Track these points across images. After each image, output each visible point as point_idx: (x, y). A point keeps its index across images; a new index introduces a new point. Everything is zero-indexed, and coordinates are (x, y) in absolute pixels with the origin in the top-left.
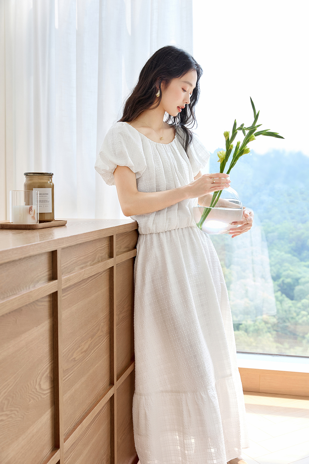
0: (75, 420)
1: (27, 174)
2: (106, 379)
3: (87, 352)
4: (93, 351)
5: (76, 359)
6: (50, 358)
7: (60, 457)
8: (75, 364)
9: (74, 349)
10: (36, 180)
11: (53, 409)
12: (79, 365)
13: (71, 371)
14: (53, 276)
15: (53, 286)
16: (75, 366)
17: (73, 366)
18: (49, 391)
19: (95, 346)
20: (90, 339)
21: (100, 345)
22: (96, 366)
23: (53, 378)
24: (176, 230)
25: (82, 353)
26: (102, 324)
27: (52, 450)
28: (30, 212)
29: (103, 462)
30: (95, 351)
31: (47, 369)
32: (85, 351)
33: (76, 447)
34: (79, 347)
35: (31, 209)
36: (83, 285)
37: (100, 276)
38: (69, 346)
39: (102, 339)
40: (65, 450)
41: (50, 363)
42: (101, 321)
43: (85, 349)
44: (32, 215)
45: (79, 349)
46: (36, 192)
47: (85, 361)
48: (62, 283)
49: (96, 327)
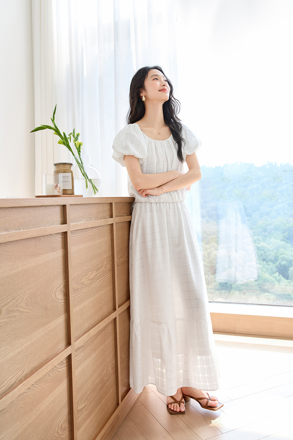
0: (84, 329)
1: (55, 165)
2: (111, 305)
3: (93, 280)
4: (98, 281)
5: (84, 283)
6: (63, 277)
7: (72, 351)
8: (84, 287)
9: (82, 275)
10: (61, 167)
11: (66, 315)
12: (87, 289)
13: (80, 291)
14: (64, 222)
15: (64, 228)
16: (83, 288)
17: (82, 288)
18: (63, 301)
19: (100, 278)
20: (96, 271)
21: (104, 277)
22: (101, 292)
23: (65, 292)
24: (165, 203)
25: (89, 280)
26: (105, 262)
27: (65, 345)
28: (56, 188)
29: (108, 368)
30: (99, 281)
31: (61, 284)
32: (92, 279)
33: (86, 350)
34: (87, 275)
35: (57, 186)
36: (88, 232)
37: (103, 229)
38: (78, 272)
39: (106, 273)
40: (76, 348)
41: (63, 281)
42: (104, 260)
43: (91, 277)
44: (58, 190)
45: (86, 277)
46: (61, 175)
47: (92, 287)
48: (71, 227)
49: (100, 263)
